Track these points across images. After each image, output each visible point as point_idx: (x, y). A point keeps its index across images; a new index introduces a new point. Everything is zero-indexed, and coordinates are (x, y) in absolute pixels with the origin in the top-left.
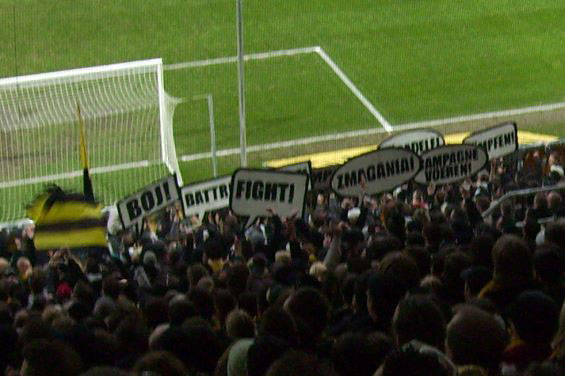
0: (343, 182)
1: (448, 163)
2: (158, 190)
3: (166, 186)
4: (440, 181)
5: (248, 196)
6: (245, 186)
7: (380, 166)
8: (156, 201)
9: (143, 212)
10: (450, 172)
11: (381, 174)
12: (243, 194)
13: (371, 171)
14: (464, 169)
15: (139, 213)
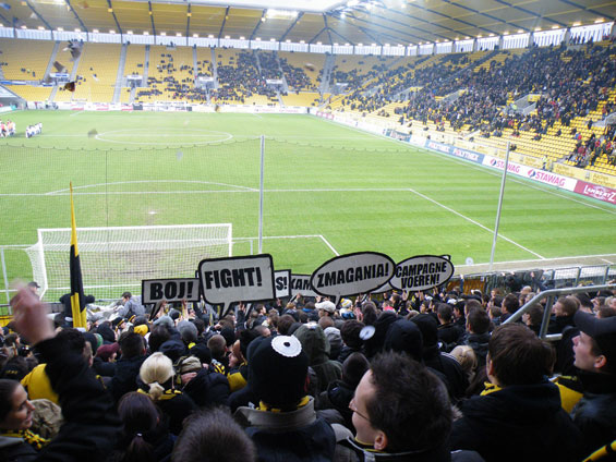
0: (323, 282)
1: (421, 273)
2: (182, 285)
3: (191, 285)
4: (413, 288)
5: (218, 286)
6: (212, 276)
7: (359, 269)
8: (178, 294)
9: (164, 297)
10: (422, 281)
11: (359, 277)
12: (213, 283)
13: (350, 274)
14: (433, 280)
15: (160, 297)
